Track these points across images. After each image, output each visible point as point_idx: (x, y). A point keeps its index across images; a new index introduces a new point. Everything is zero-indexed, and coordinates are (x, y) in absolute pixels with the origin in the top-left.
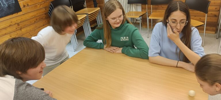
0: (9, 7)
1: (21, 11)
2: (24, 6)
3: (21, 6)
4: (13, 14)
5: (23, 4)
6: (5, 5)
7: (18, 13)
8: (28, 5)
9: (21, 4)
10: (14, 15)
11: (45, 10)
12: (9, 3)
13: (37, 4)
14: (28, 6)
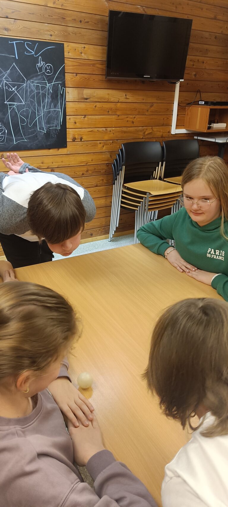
0: (48, 135)
1: (66, 147)
2: (74, 140)
3: (69, 139)
4: (49, 149)
5: (74, 135)
6: (43, 130)
7: (58, 150)
8: (81, 139)
9: (70, 134)
10: (52, 151)
11: (109, 156)
12: (50, 127)
13: (98, 142)
14: (81, 141)
